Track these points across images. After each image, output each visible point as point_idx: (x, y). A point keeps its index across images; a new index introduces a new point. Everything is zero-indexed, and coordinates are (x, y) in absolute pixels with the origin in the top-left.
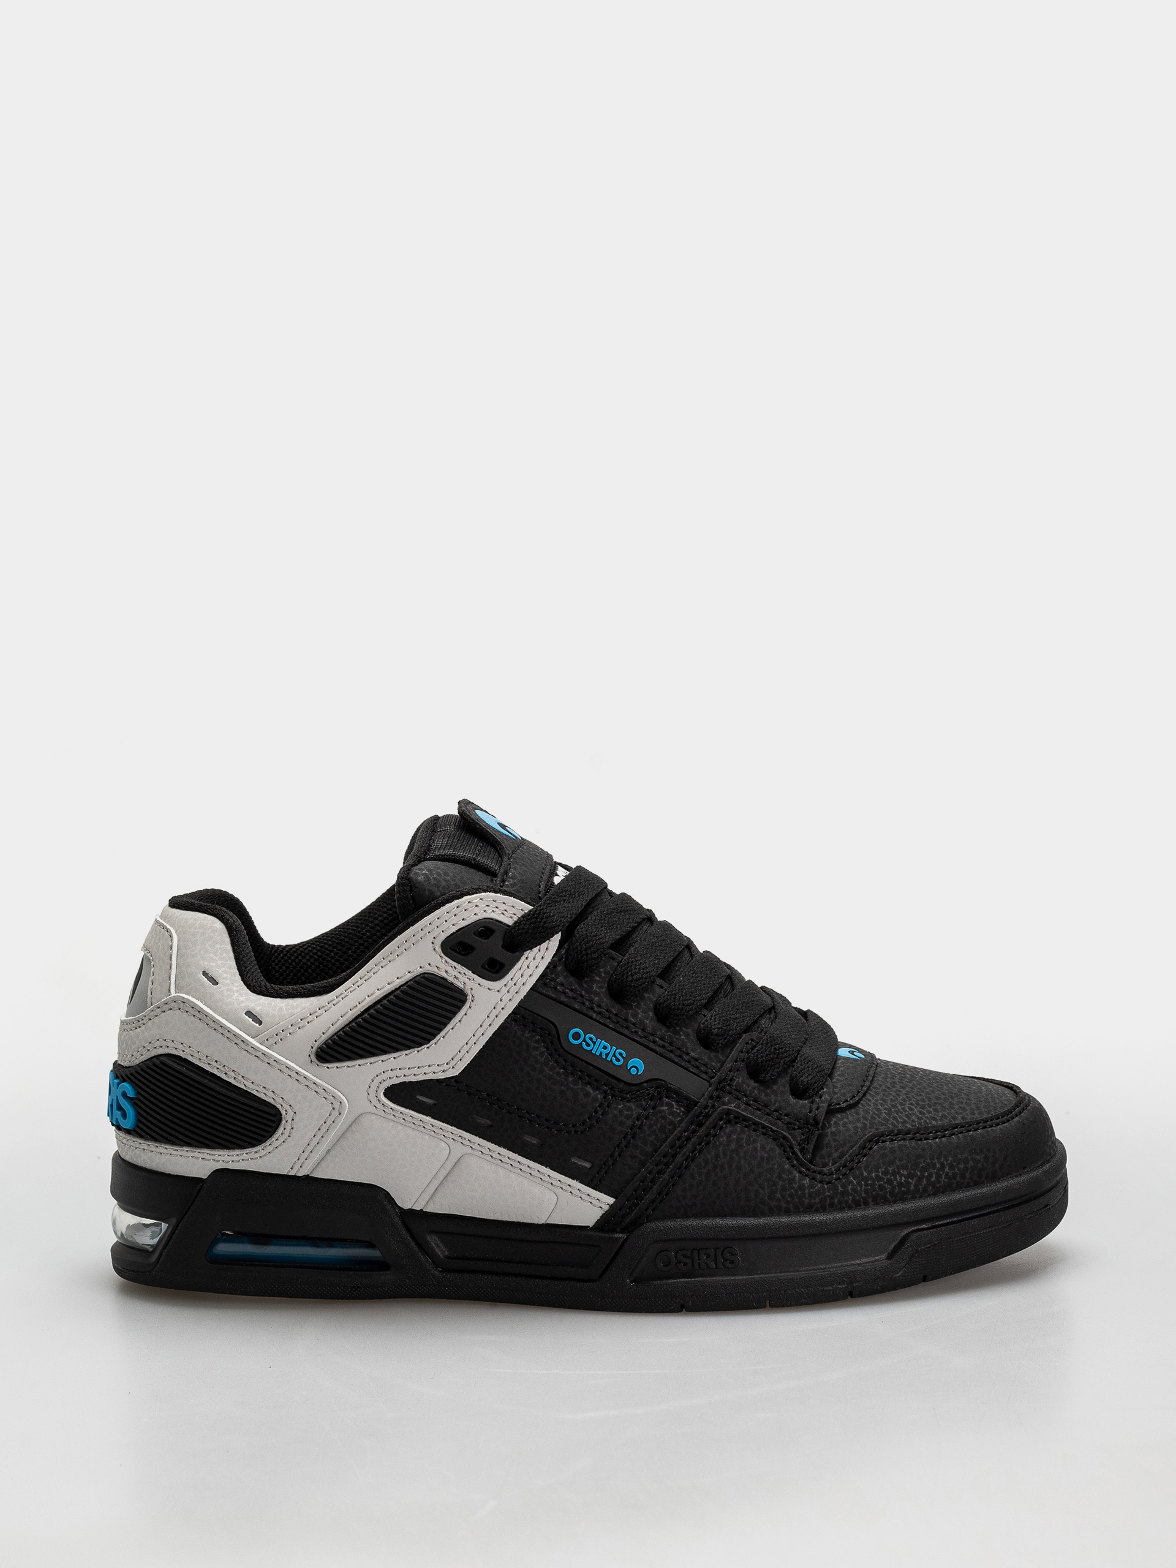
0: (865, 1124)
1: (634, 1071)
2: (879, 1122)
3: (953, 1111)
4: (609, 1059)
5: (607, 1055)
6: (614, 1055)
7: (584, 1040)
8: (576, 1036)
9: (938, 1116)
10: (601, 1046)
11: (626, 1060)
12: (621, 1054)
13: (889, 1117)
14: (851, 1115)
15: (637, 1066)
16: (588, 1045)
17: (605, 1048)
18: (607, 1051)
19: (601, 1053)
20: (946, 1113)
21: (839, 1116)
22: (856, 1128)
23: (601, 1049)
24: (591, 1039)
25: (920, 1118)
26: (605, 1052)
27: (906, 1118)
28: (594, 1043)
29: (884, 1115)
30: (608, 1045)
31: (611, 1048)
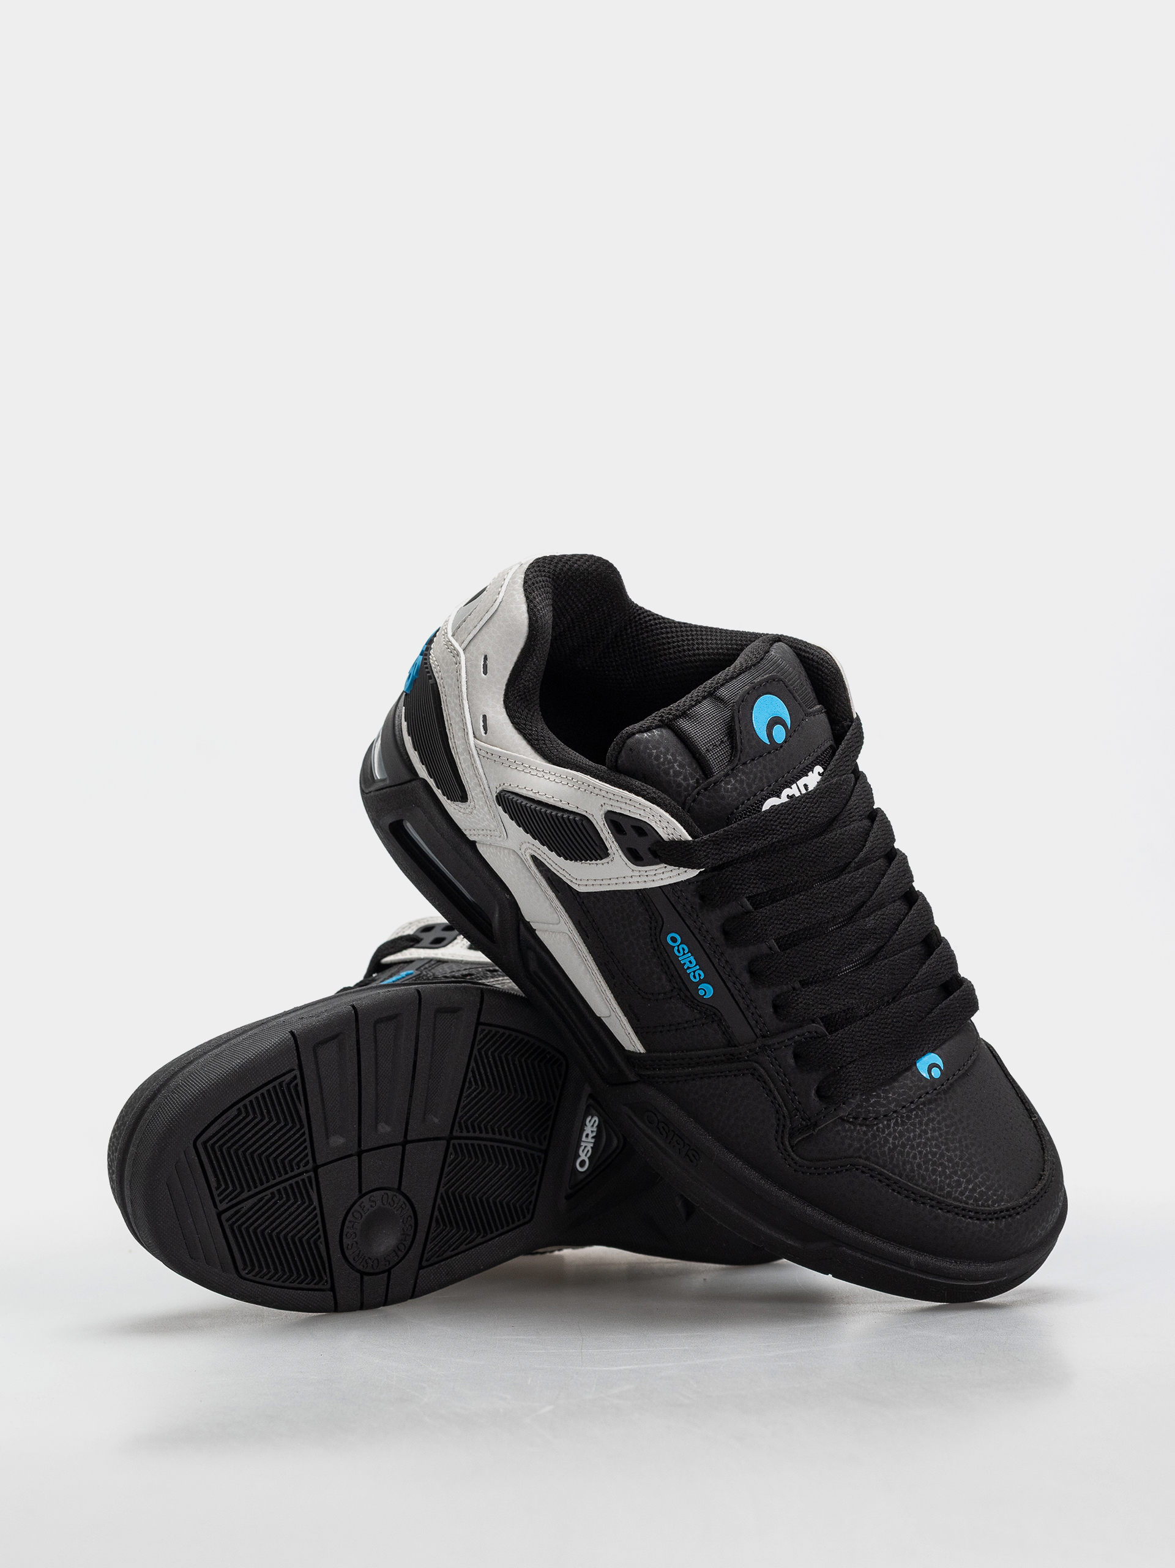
1: (701, 993)
2: (876, 1152)
4: (688, 971)
5: (689, 968)
6: (694, 972)
7: (678, 946)
8: (674, 940)
10: (688, 959)
11: (701, 982)
12: (699, 975)
14: (858, 1132)
15: (707, 991)
16: (679, 952)
17: (690, 962)
18: (690, 966)
19: (685, 963)
23: (687, 961)
24: (684, 950)
26: (688, 965)
28: (684, 954)
30: (694, 962)
31: (695, 966)
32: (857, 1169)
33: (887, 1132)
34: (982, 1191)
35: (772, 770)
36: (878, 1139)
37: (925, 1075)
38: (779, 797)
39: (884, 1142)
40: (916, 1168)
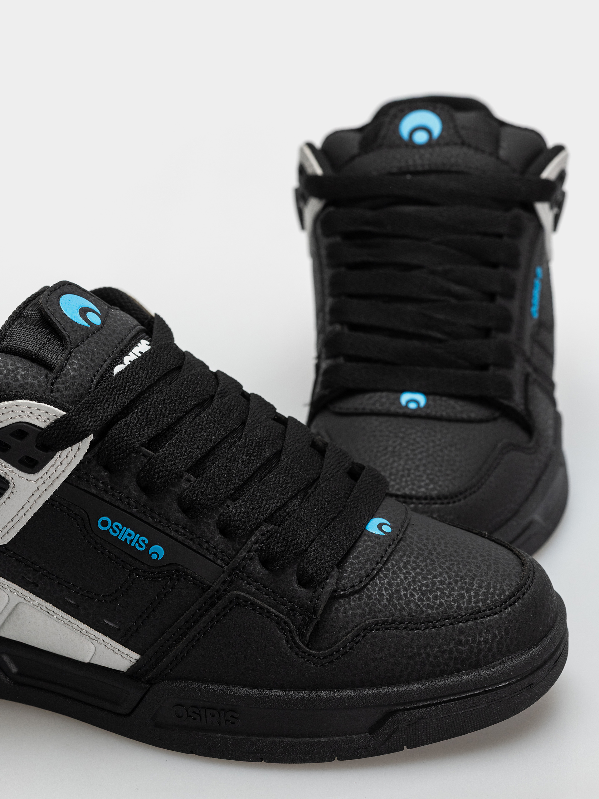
0: (364, 610)
1: (154, 557)
2: (378, 608)
3: (451, 599)
4: (132, 545)
5: (131, 541)
6: (137, 542)
7: (111, 527)
8: (105, 523)
9: (435, 604)
10: (126, 533)
11: (149, 546)
12: (143, 541)
13: (389, 603)
14: (354, 601)
15: (157, 552)
16: (115, 532)
17: (130, 535)
18: (131, 538)
19: (126, 539)
20: (443, 601)
21: (342, 601)
22: (354, 615)
23: (126, 536)
24: (117, 527)
25: (417, 606)
26: (129, 538)
27: (404, 606)
28: (120, 531)
29: (385, 601)
30: (133, 533)
31: (135, 535)
32: (371, 630)
33: (377, 589)
34: (484, 592)
35: (104, 344)
36: (374, 598)
37: (379, 533)
38: (122, 363)
39: (380, 597)
40: (419, 603)
